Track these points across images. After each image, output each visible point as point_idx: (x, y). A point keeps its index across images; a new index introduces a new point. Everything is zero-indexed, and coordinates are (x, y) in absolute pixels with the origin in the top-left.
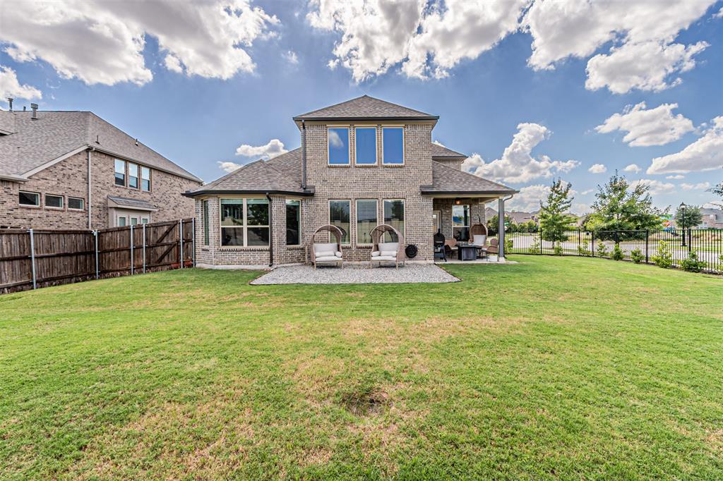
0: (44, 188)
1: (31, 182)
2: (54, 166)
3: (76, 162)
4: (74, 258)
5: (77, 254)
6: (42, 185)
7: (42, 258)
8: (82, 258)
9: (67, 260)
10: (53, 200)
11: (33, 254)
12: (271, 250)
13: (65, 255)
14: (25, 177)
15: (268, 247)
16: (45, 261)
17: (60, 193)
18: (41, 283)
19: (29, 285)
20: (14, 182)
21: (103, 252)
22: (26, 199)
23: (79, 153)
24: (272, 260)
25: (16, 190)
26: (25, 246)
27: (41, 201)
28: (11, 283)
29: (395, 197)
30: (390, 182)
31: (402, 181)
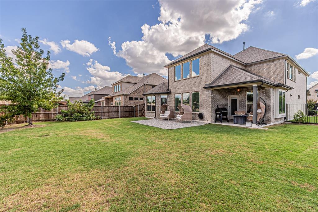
0: (134, 96)
1: (131, 95)
2: (136, 90)
3: (142, 88)
4: (129, 112)
5: (130, 112)
6: (134, 95)
7: (122, 112)
8: (131, 112)
9: (127, 113)
10: (136, 99)
11: (120, 111)
12: (155, 113)
13: (127, 112)
14: (129, 94)
15: (154, 112)
16: (123, 113)
17: (137, 96)
18: (121, 117)
19: (118, 117)
20: (128, 95)
21: (135, 111)
22: (131, 98)
23: (142, 86)
24: (155, 116)
25: (128, 97)
26: (118, 109)
27: (134, 99)
28: (115, 117)
29: (195, 91)
30: (194, 84)
31: (198, 83)
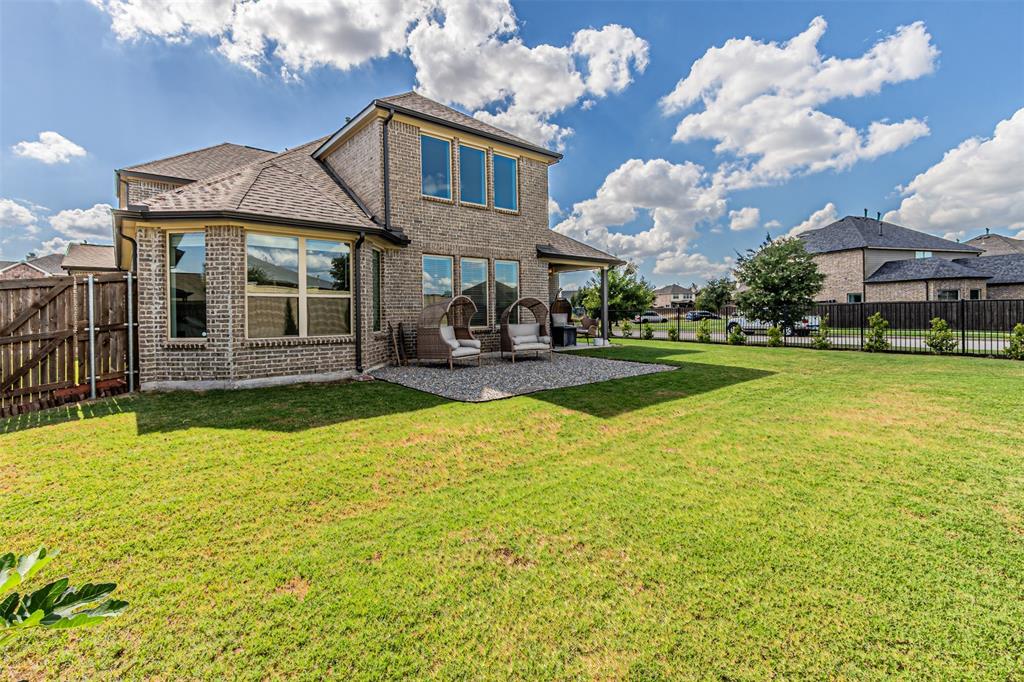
12: (359, 342)
24: (358, 361)
29: (510, 257)
30: (503, 234)
